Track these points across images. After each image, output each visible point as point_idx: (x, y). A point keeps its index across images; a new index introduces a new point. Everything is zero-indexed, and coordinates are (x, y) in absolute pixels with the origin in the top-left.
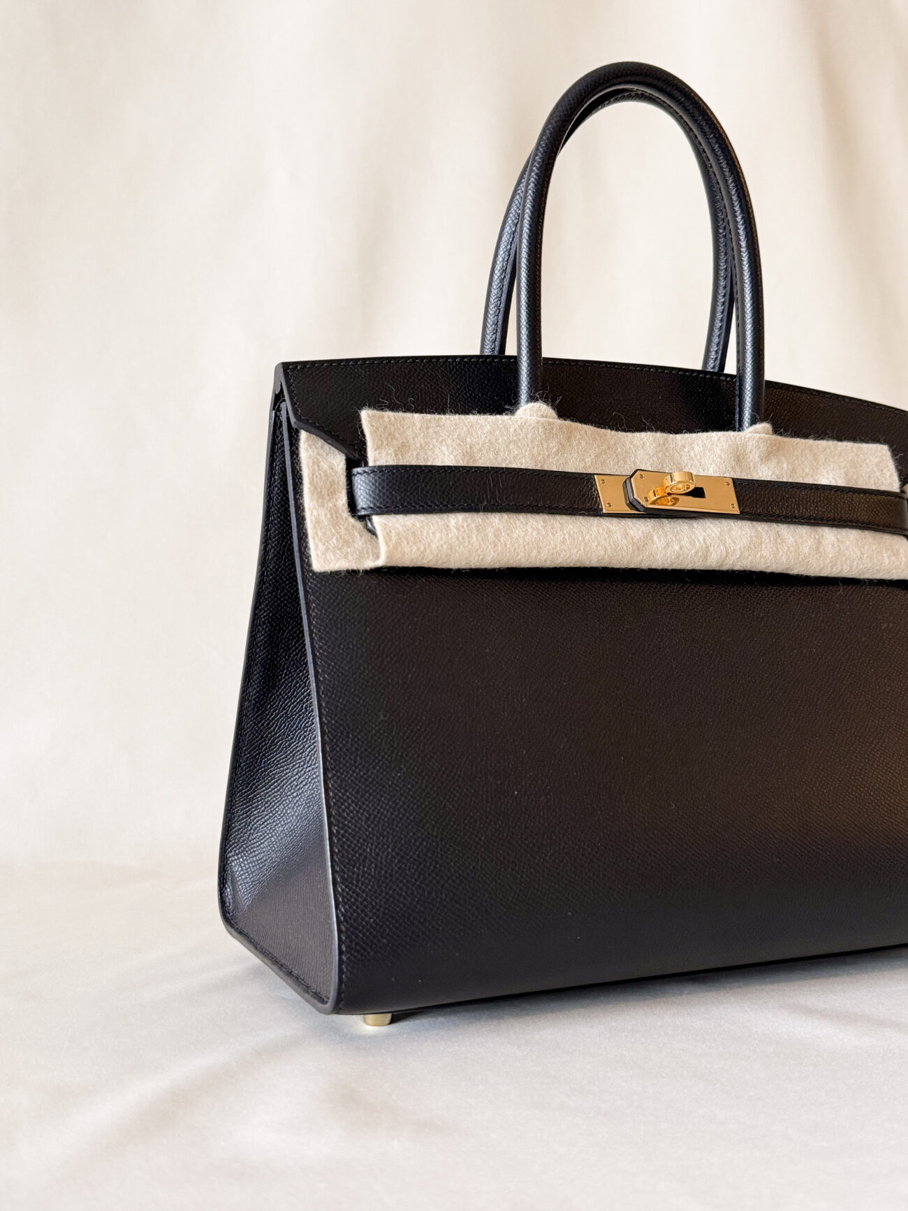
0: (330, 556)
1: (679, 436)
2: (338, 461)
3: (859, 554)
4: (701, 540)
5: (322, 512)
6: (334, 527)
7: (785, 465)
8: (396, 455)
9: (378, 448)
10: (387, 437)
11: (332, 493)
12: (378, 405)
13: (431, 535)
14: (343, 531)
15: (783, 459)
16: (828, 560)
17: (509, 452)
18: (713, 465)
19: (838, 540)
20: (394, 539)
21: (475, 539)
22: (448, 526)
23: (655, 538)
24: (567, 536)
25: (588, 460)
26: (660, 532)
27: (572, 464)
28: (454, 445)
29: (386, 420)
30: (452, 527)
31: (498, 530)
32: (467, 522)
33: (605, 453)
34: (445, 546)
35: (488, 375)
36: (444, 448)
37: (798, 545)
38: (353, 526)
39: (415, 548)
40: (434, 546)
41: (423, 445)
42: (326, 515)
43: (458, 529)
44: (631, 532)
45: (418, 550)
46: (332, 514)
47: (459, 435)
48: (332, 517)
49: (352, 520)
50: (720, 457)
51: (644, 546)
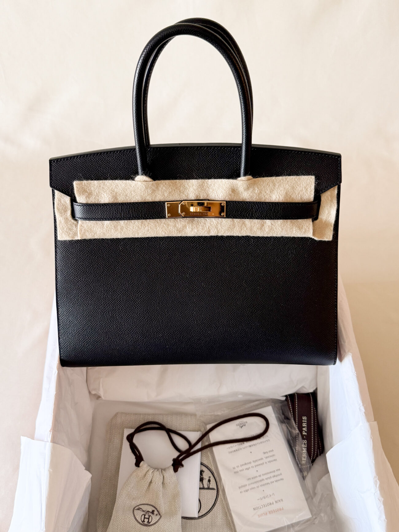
0: (64, 235)
1: (210, 180)
2: (67, 199)
3: (281, 230)
4: (207, 227)
5: (61, 218)
6: (66, 224)
7: (257, 191)
8: (86, 199)
9: (79, 196)
10: (83, 191)
11: (65, 211)
12: (80, 179)
13: (97, 229)
14: (69, 226)
15: (256, 188)
16: (265, 232)
17: (132, 194)
18: (222, 194)
19: (272, 224)
20: (83, 231)
21: (113, 231)
22: (103, 226)
23: (187, 227)
24: (150, 228)
25: (166, 195)
26: (190, 225)
27: (158, 198)
28: (109, 193)
29: (83, 184)
30: (104, 226)
31: (123, 227)
32: (110, 224)
33: (174, 190)
34: (102, 233)
35: (131, 157)
36: (105, 194)
37: (252, 227)
38: (73, 223)
39: (90, 234)
40: (97, 233)
41: (98, 193)
42: (63, 220)
43: (107, 227)
44: (177, 225)
45: (92, 235)
46: (65, 219)
47: (112, 188)
48: (65, 220)
49: (73, 221)
50: (225, 190)
51: (182, 230)
